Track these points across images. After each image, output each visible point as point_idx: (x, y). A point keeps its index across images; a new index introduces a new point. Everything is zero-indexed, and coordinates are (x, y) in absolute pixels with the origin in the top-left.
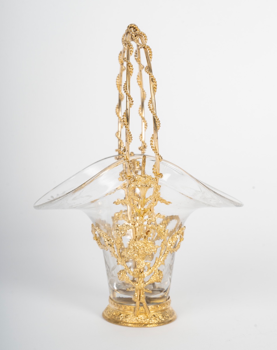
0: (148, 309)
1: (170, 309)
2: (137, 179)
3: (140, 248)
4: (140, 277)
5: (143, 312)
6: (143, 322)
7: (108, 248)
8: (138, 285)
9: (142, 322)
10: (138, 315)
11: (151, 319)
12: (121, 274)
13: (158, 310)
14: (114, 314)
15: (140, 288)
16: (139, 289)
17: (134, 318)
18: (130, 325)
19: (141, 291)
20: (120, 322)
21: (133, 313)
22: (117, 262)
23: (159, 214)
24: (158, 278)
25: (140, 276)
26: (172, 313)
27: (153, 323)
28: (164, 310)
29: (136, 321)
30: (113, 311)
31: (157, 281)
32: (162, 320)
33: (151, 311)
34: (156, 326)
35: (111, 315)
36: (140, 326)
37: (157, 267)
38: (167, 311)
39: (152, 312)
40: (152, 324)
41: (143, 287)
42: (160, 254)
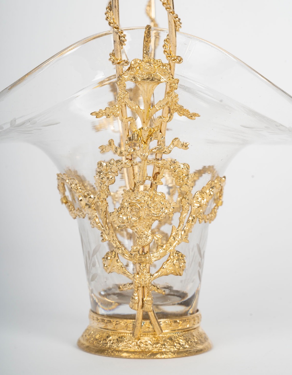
0: (159, 325)
1: (200, 330)
2: (133, 65)
3: (142, 205)
4: (143, 262)
5: (150, 332)
6: (150, 349)
7: (85, 213)
8: (140, 278)
9: (147, 350)
10: (141, 336)
11: (165, 345)
12: (109, 258)
13: (177, 329)
14: (97, 337)
15: (143, 284)
16: (141, 284)
17: (133, 342)
18: (125, 354)
19: (146, 290)
20: (108, 351)
21: (131, 334)
22: (102, 236)
23: (176, 139)
24: (177, 267)
25: (143, 259)
26: (203, 339)
27: (168, 352)
28: (188, 330)
29: (136, 347)
30: (94, 333)
31: (175, 273)
32: (185, 346)
33: (165, 330)
34: (173, 358)
35: (92, 339)
36: (143, 356)
37: (174, 245)
38: (195, 333)
39: (167, 331)
40: (165, 353)
41: (147, 282)
42: (179, 222)
